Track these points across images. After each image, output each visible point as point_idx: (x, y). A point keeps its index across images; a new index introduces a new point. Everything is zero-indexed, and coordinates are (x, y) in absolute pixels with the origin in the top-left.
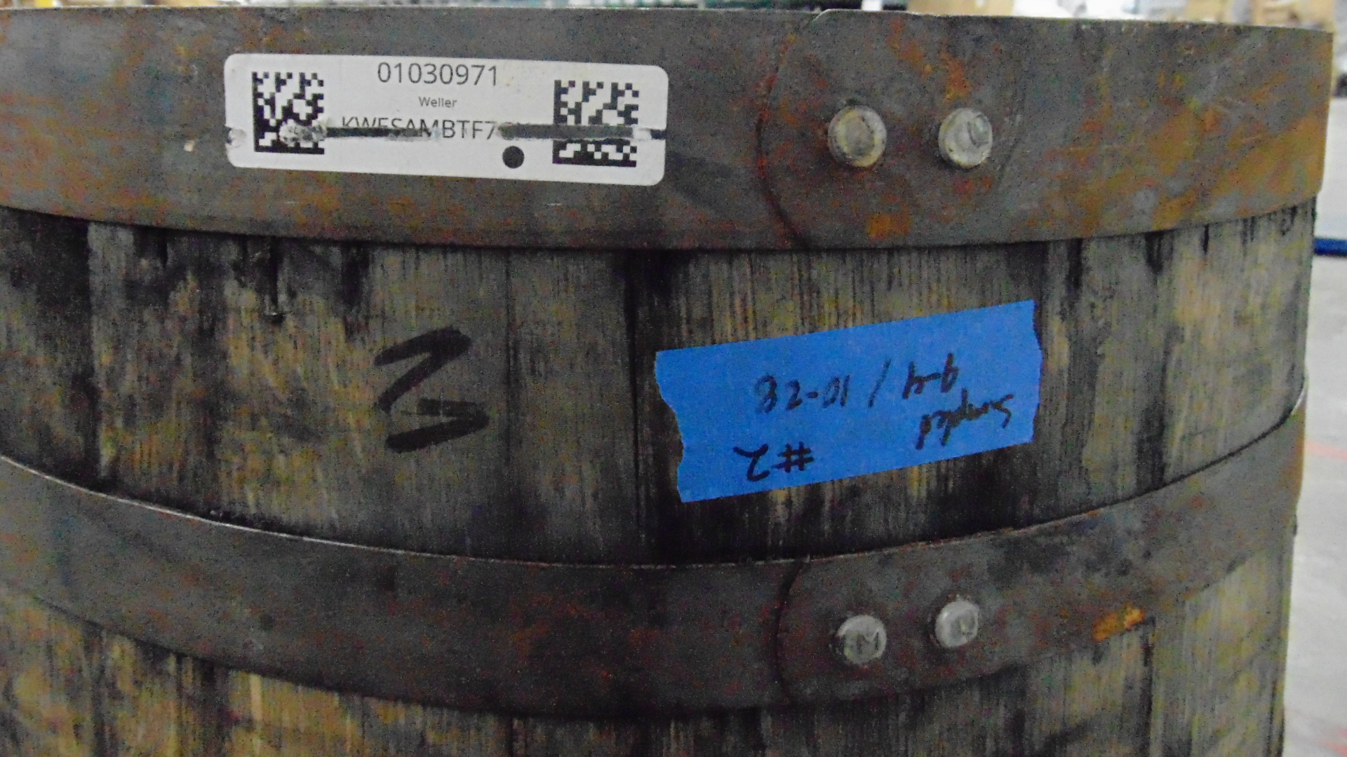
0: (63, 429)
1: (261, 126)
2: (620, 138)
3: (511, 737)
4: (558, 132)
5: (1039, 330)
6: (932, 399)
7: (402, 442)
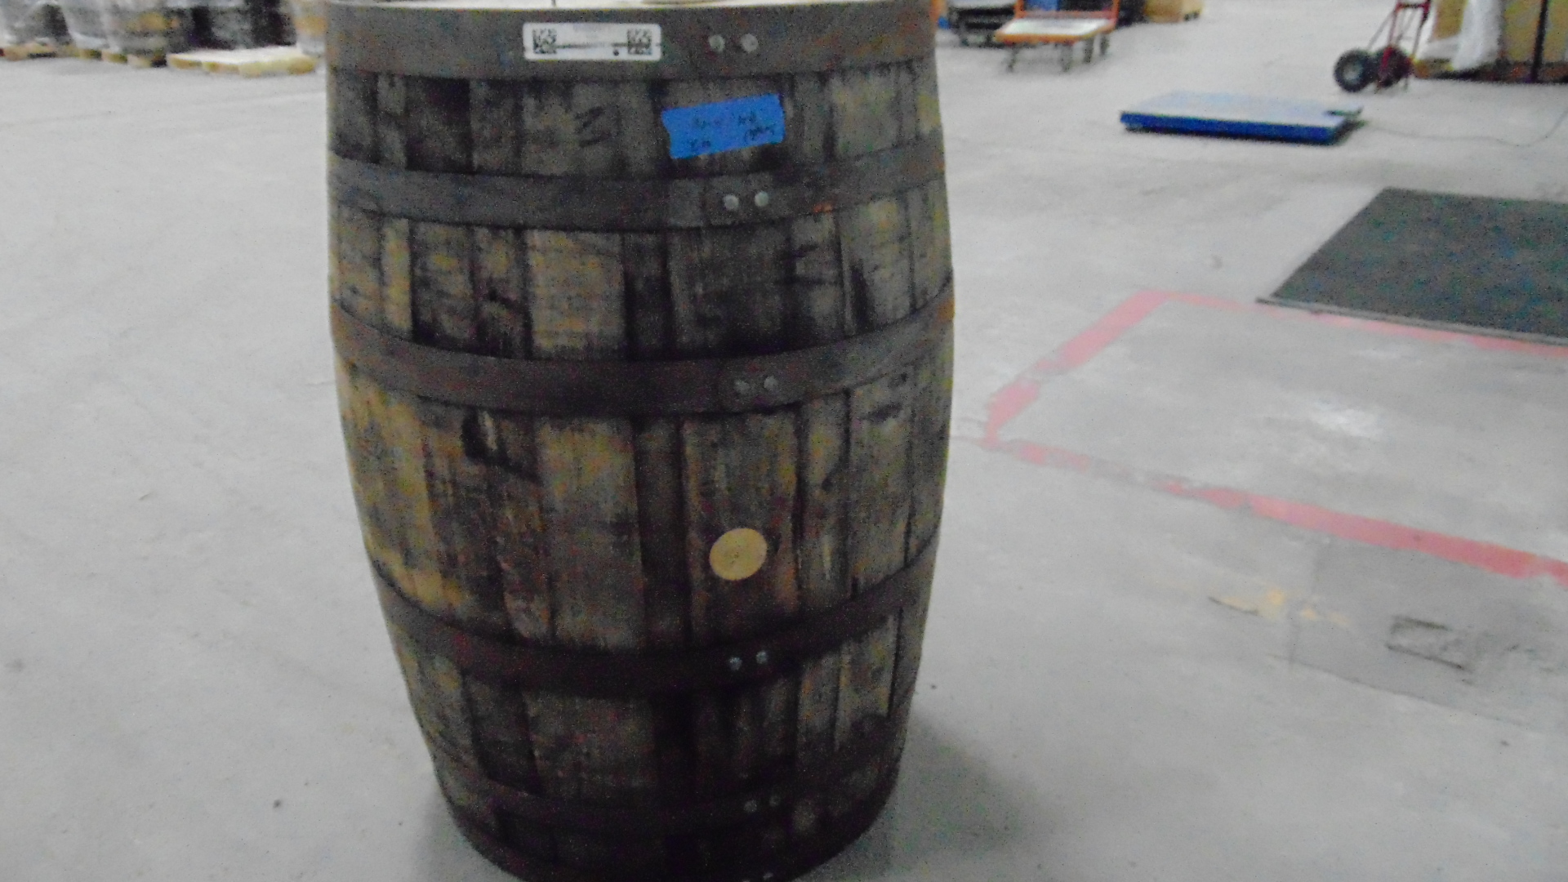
0: (458, 156)
1: (536, 46)
2: (648, 46)
3: (623, 239)
4: (630, 45)
5: (782, 104)
6: (749, 125)
7: (585, 144)
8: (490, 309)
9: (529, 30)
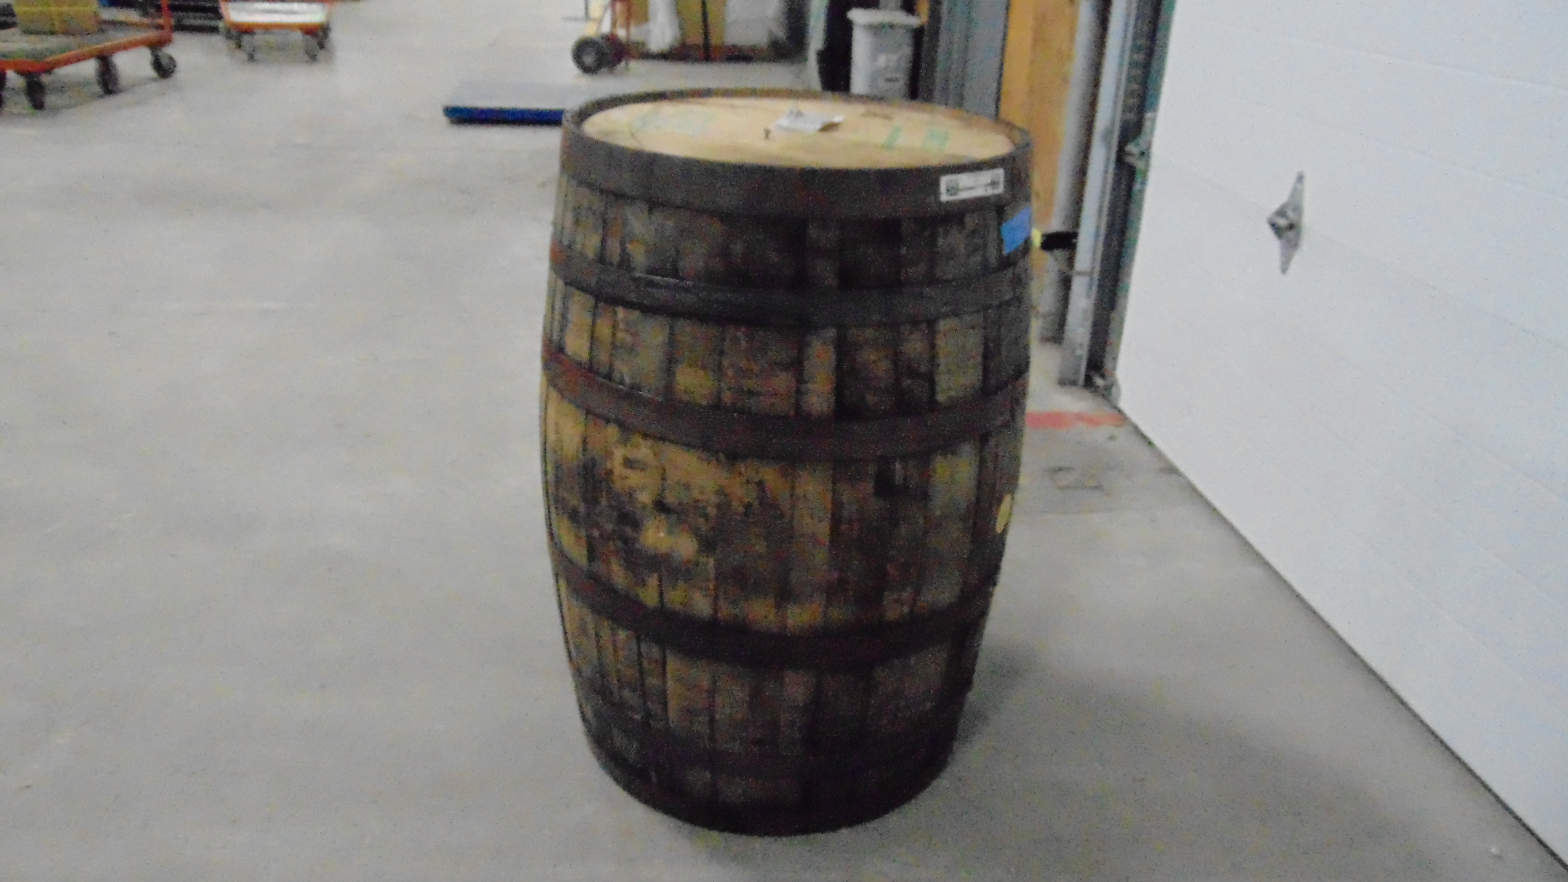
0: (890, 275)
1: (948, 191)
3: (985, 316)
7: (970, 254)
8: (907, 382)
9: (945, 181)
